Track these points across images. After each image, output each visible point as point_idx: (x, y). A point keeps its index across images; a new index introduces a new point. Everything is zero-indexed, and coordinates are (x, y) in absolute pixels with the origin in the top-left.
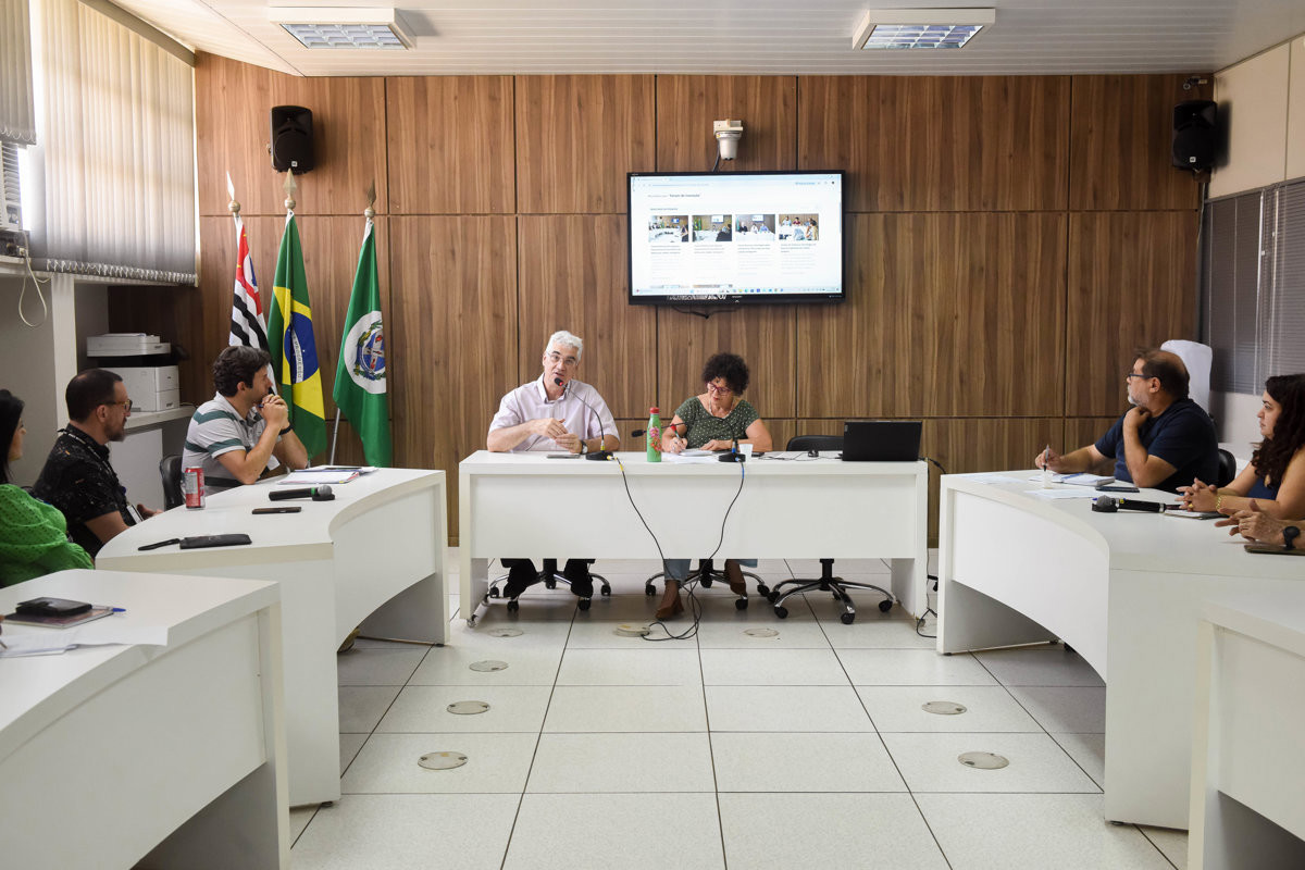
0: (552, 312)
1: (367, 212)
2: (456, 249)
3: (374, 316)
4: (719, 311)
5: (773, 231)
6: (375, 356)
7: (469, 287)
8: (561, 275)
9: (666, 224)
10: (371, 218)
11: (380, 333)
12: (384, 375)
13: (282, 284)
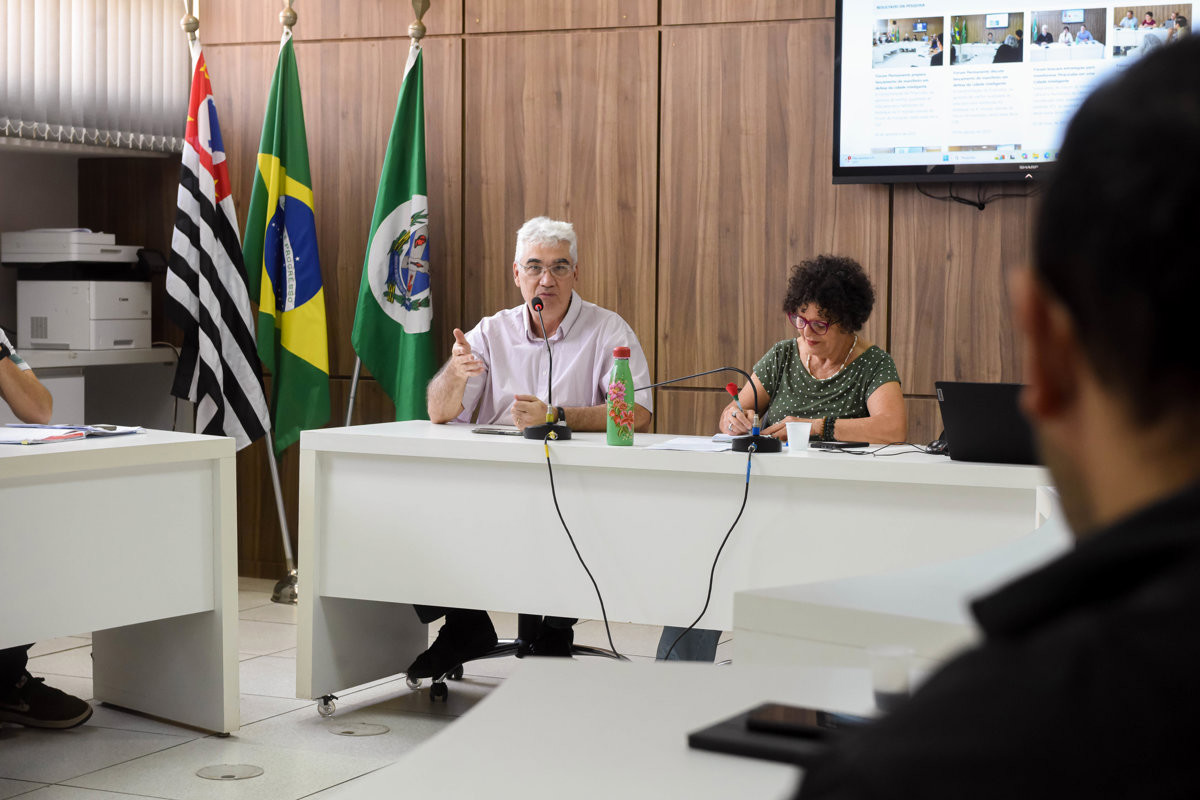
0: (714, 197)
1: (411, 29)
2: (563, 91)
3: (417, 203)
4: (1005, 196)
5: (1102, 40)
6: (413, 270)
7: (582, 156)
8: (730, 131)
9: (905, 33)
10: (418, 39)
11: (423, 232)
12: (425, 303)
13: (268, 150)
